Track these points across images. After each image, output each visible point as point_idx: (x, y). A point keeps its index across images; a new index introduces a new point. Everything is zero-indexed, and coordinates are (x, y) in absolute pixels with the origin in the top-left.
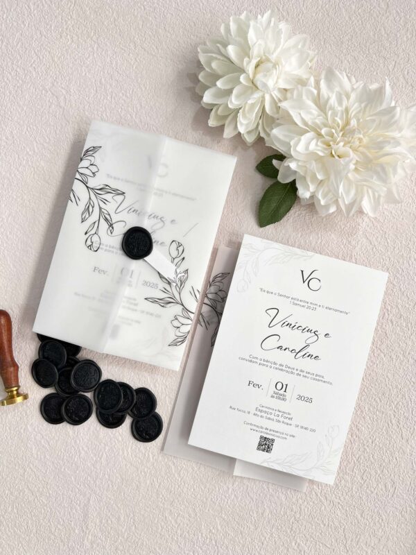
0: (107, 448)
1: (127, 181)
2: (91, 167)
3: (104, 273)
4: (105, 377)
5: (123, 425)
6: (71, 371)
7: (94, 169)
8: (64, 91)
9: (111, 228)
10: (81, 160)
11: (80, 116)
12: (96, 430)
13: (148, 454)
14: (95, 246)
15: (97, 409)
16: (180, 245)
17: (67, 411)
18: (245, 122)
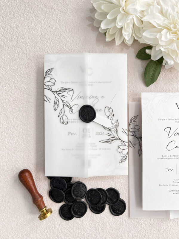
0: (100, 224)
1: (73, 83)
2: (51, 81)
3: (74, 134)
4: (88, 188)
5: (105, 210)
6: (70, 190)
7: (53, 81)
8: (24, 45)
9: (71, 110)
10: (45, 78)
11: (36, 55)
12: (92, 216)
13: (123, 221)
14: (66, 121)
15: (89, 206)
16: (110, 108)
17: (74, 212)
18: (127, 34)
